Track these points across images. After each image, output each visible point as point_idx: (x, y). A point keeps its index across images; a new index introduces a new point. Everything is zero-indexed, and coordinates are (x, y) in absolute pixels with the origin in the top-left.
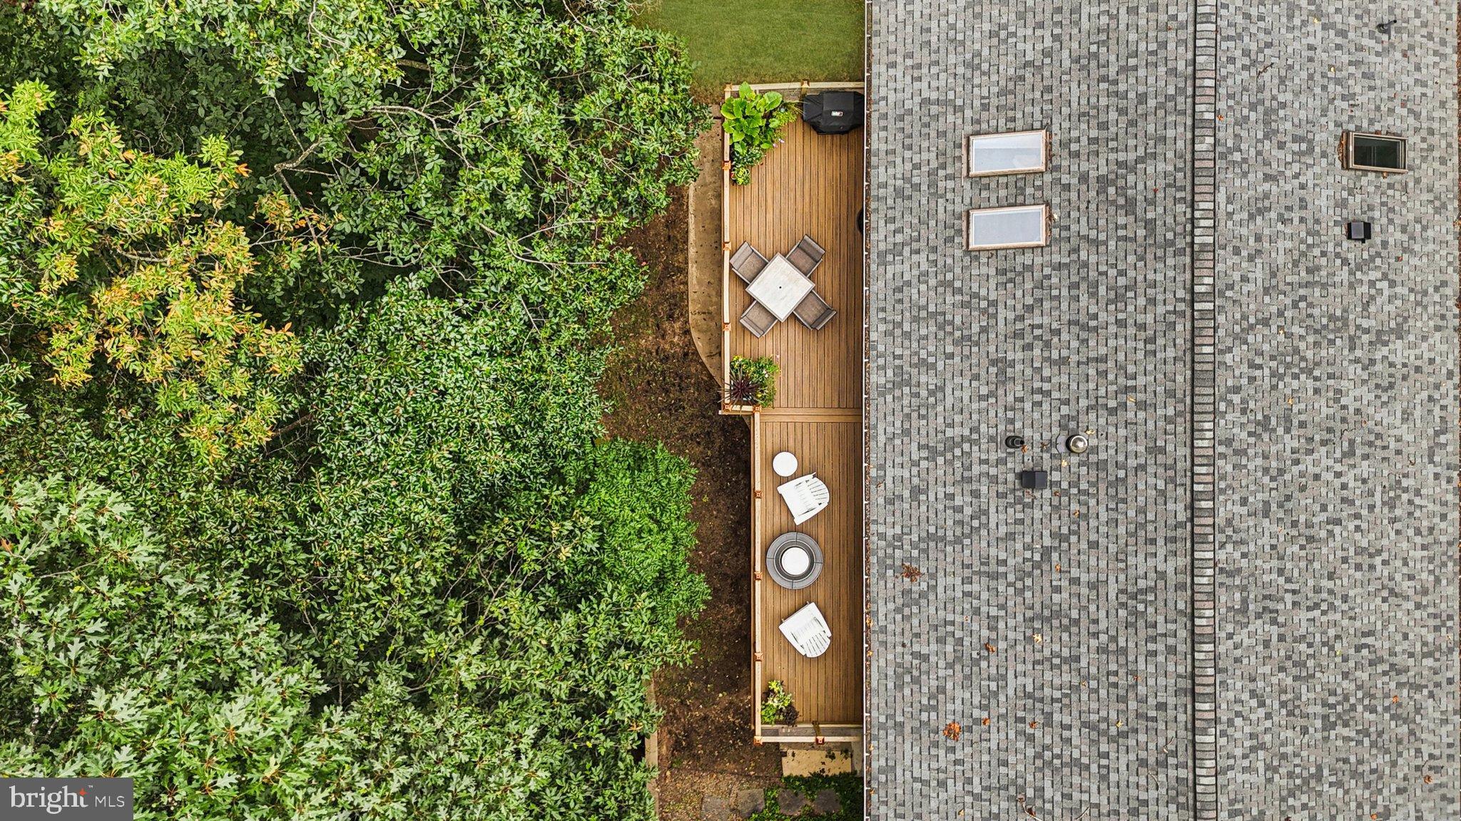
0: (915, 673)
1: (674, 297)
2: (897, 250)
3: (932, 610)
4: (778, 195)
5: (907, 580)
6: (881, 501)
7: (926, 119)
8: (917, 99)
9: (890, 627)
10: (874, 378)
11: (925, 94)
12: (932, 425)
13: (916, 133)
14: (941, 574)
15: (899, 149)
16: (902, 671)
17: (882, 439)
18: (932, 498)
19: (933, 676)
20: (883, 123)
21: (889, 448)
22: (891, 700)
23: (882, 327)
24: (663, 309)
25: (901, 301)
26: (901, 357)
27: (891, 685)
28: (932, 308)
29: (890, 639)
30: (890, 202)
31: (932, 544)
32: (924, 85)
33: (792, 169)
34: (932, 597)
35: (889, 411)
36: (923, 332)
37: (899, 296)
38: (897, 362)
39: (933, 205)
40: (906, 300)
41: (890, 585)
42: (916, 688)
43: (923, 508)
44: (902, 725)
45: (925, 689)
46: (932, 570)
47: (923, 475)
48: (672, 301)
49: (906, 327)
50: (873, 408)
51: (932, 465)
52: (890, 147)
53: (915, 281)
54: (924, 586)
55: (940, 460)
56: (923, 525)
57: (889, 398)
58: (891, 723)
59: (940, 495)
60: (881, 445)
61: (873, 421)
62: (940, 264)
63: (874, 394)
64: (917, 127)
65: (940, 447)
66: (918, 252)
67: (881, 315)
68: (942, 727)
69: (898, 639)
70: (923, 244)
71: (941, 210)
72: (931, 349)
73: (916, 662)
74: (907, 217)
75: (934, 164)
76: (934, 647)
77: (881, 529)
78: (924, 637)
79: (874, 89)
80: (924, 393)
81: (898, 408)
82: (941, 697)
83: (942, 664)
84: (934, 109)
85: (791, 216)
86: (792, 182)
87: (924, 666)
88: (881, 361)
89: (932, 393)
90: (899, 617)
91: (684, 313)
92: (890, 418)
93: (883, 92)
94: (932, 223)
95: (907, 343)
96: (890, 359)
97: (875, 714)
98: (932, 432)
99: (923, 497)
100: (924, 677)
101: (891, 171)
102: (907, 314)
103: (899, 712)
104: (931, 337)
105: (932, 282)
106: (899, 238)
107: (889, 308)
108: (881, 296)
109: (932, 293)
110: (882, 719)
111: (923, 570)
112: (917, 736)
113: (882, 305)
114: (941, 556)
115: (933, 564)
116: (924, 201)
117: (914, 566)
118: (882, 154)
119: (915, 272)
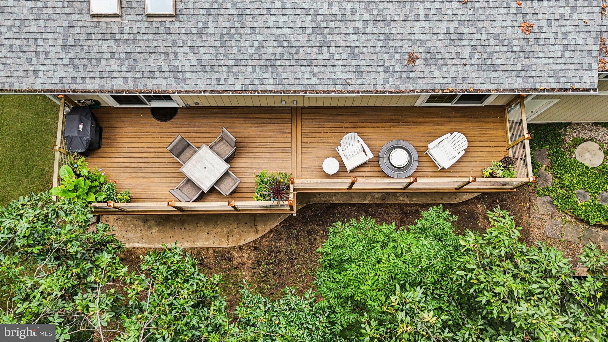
0: (485, 56)
1: (216, 257)
2: (174, 70)
3: (438, 43)
4: (142, 175)
5: (417, 62)
6: (360, 81)
7: (78, 49)
8: (62, 55)
9: (452, 74)
10: (269, 88)
11: (59, 49)
12: (304, 44)
13: (88, 56)
14: (412, 37)
15: (100, 68)
16: (483, 66)
17: (314, 81)
18: (357, 44)
19: (487, 42)
20: (79, 81)
21: (321, 76)
22: (505, 74)
23: (232, 81)
24: (225, 265)
25: (212, 67)
26: (254, 67)
27: (494, 74)
28: (218, 44)
29: (461, 74)
30: (138, 75)
31: (391, 43)
32: (52, 49)
33: (124, 165)
34: (429, 44)
35: (293, 76)
36: (235, 50)
37: (208, 69)
38: (257, 69)
39: (141, 43)
40: (212, 63)
41: (421, 75)
42: (496, 56)
43: (365, 50)
44: (523, 65)
45: (497, 49)
46: (410, 43)
47: (340, 50)
48: (219, 258)
49: (232, 63)
50: (292, 88)
51: (333, 44)
52: (97, 75)
53: (198, 56)
54: (421, 49)
55: (329, 37)
56: (377, 50)
57: (284, 76)
58: (522, 74)
59: (355, 37)
60: (318, 82)
61: (301, 88)
62: (185, 37)
63: (281, 88)
64: (83, 55)
65: (320, 37)
66: (176, 54)
67: (222, 81)
68: (524, 36)
69: (461, 68)
70: (169, 50)
71: (145, 37)
72: (248, 44)
73: (477, 55)
74: (150, 62)
75: (111, 42)
76: (466, 42)
77: (380, 81)
78: (459, 49)
79: (54, 88)
80: (280, 50)
81: (291, 69)
82: (502, 37)
83: (478, 36)
84: (70, 42)
85: (157, 165)
86: (133, 165)
87: (480, 49)
88: (257, 82)
89: (280, 45)
90: (445, 68)
91: (227, 250)
92: (299, 75)
93: (56, 81)
94: (155, 43)
95: (244, 63)
96: (255, 75)
97: (516, 86)
98: (309, 44)
99: (357, 50)
100: (488, 49)
101: (115, 75)
102: (222, 62)
103: (514, 68)
104: (239, 44)
105: (199, 43)
106: (165, 68)
107: (217, 76)
108: (209, 82)
109: (207, 44)
110: (520, 80)
111: (410, 50)
112: (531, 55)
113: (214, 81)
114: (399, 37)
115: (405, 43)
116: (138, 50)
117: (407, 57)
118: (103, 81)
119: (191, 56)
